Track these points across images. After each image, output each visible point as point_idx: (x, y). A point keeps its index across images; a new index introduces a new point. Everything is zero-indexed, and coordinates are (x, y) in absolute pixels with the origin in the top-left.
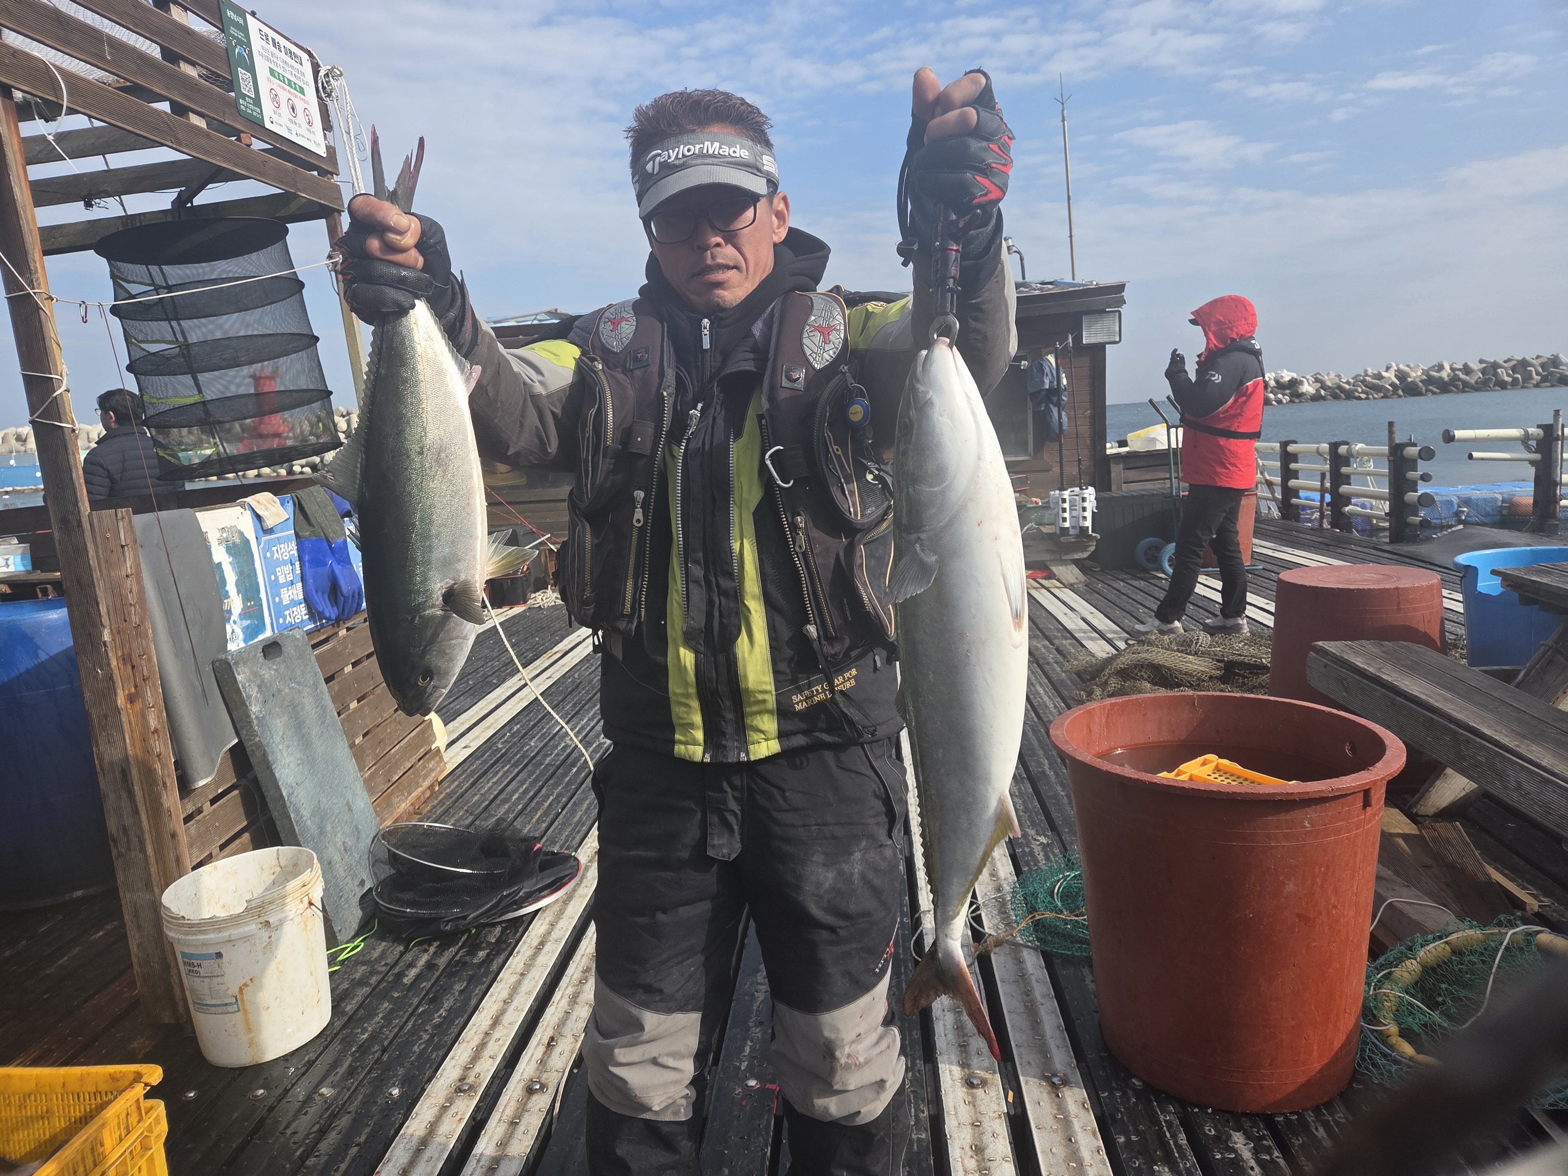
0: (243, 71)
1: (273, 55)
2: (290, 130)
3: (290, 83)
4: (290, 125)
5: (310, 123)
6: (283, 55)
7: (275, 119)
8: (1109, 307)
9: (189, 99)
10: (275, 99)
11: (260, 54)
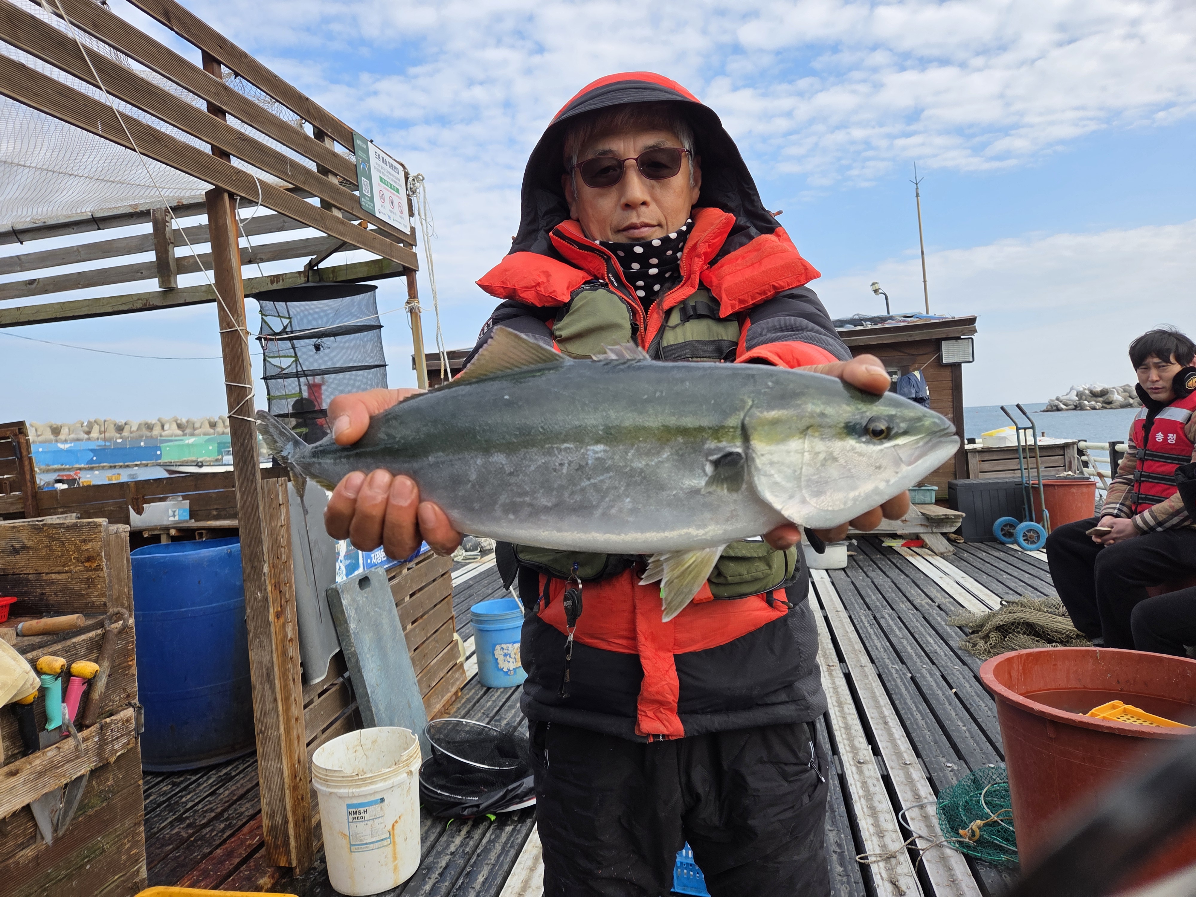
0: (365, 179)
1: (382, 168)
2: (389, 217)
3: (391, 186)
4: (390, 214)
5: (401, 212)
6: (388, 168)
7: (382, 210)
8: (964, 335)
9: (333, 199)
10: (382, 197)
11: (375, 168)
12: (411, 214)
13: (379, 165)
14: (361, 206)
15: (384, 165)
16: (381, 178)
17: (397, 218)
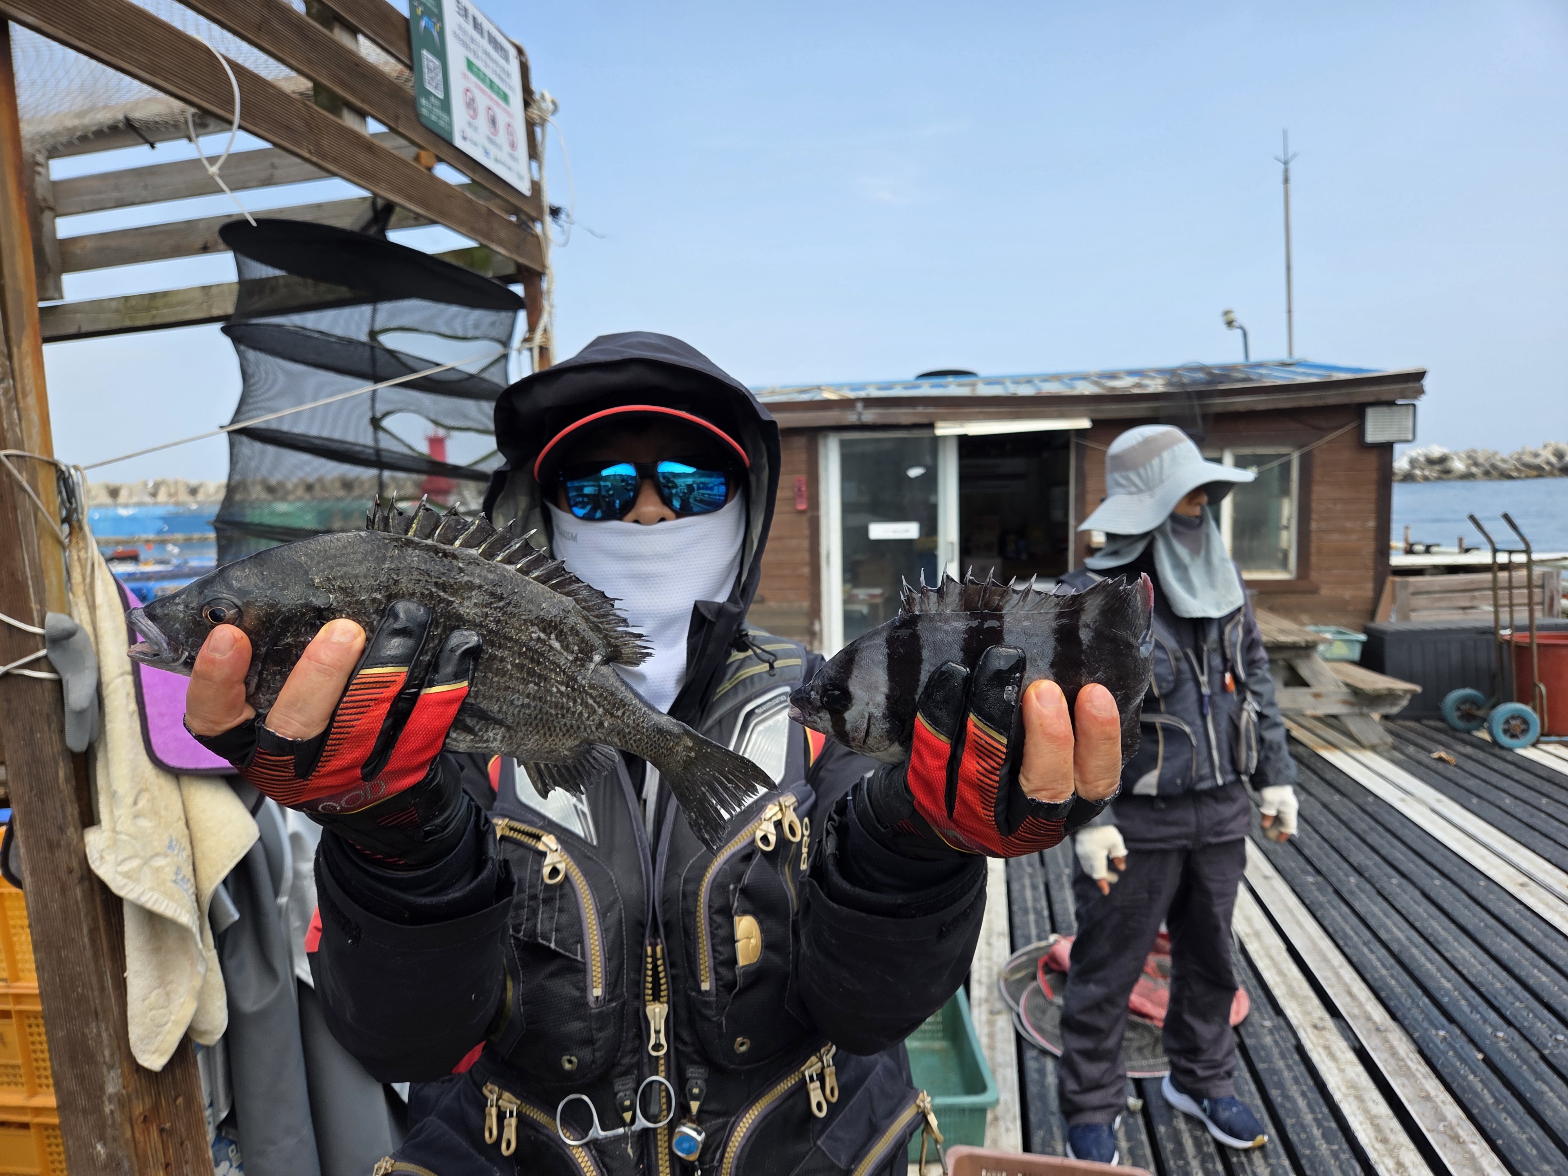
0: (430, 57)
1: (473, 40)
2: (487, 153)
3: (492, 85)
4: (490, 147)
5: (513, 145)
6: (484, 43)
7: (469, 133)
8: (1404, 397)
9: (344, 85)
10: (471, 104)
11: (456, 35)
12: (534, 153)
13: (465, 32)
14: (418, 115)
15: (476, 35)
16: (470, 65)
17: (504, 155)
